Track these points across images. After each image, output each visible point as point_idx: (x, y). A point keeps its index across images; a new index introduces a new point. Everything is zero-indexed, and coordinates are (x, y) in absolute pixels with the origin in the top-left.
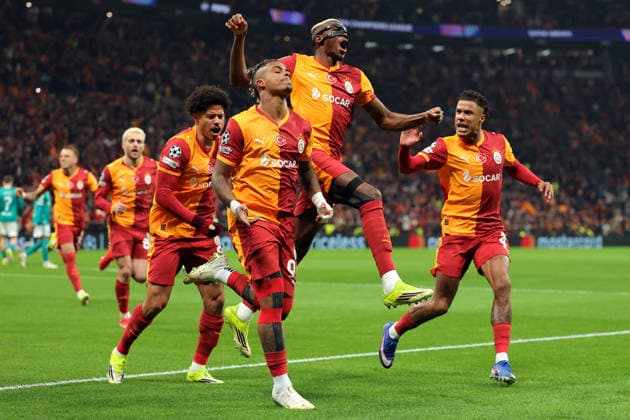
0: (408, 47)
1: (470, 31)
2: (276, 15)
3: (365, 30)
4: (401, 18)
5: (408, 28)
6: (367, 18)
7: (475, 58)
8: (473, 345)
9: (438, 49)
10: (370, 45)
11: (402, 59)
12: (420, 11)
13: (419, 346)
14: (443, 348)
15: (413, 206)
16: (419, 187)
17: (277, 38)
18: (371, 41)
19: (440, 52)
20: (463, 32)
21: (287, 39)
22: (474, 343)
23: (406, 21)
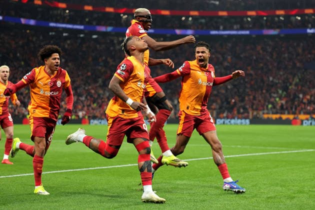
0: (82, 36)
1: (109, 29)
2: (23, 21)
3: (63, 28)
4: (79, 22)
5: (82, 27)
6: (63, 23)
7: (112, 41)
8: (109, 167)
9: (95, 37)
10: (65, 34)
11: (79, 41)
12: (87, 20)
13: (86, 168)
14: (96, 168)
15: (84, 106)
16: (86, 97)
17: (24, 31)
18: (66, 33)
19: (96, 38)
20: (106, 29)
21: (28, 31)
22: (110, 166)
23: (81, 24)
